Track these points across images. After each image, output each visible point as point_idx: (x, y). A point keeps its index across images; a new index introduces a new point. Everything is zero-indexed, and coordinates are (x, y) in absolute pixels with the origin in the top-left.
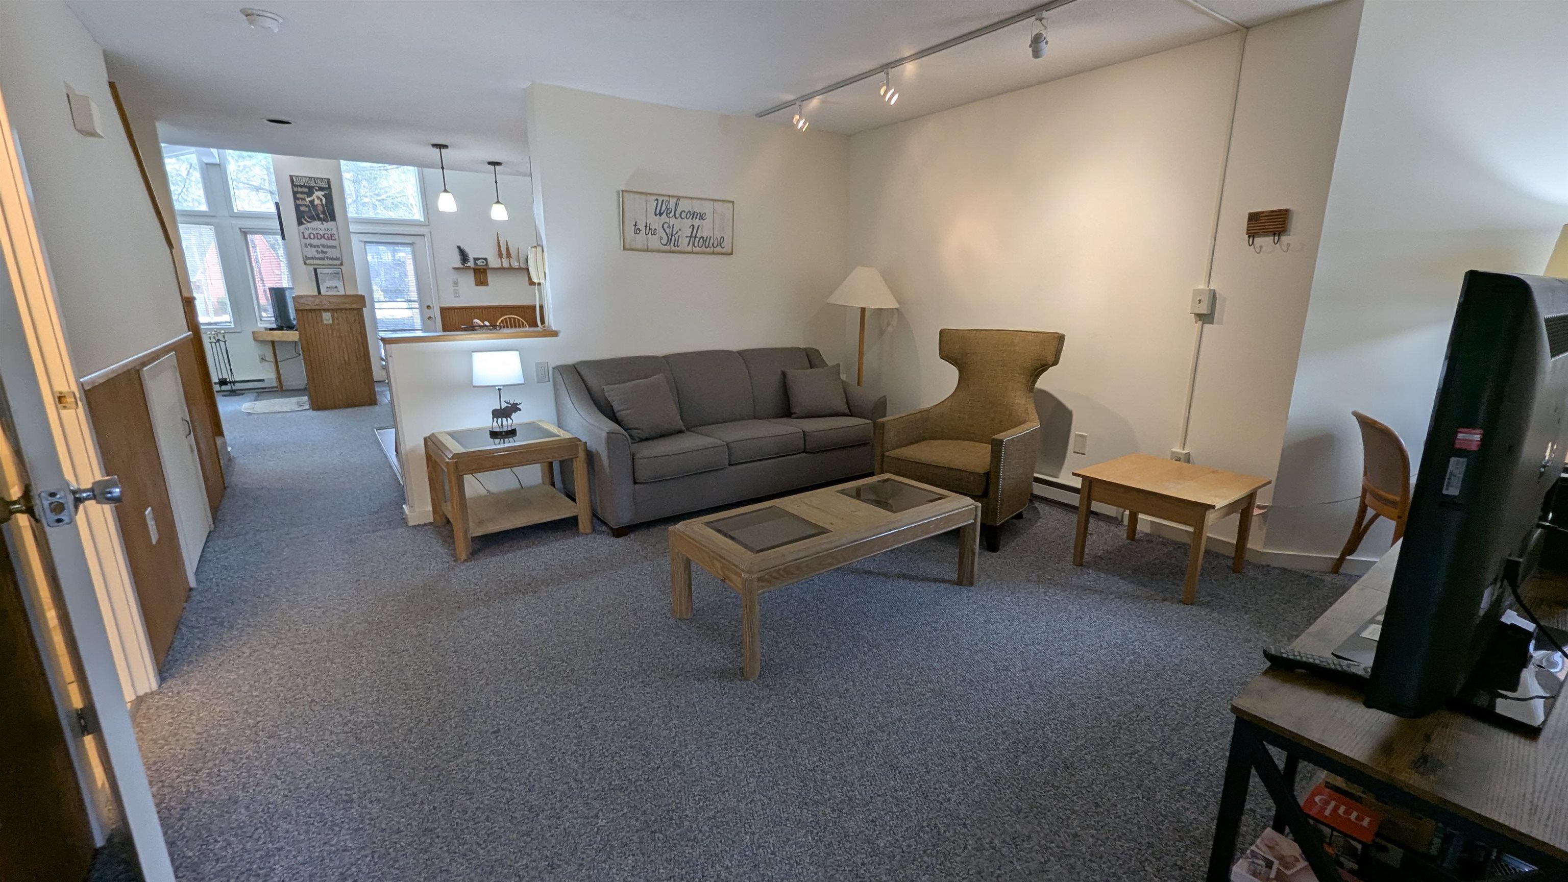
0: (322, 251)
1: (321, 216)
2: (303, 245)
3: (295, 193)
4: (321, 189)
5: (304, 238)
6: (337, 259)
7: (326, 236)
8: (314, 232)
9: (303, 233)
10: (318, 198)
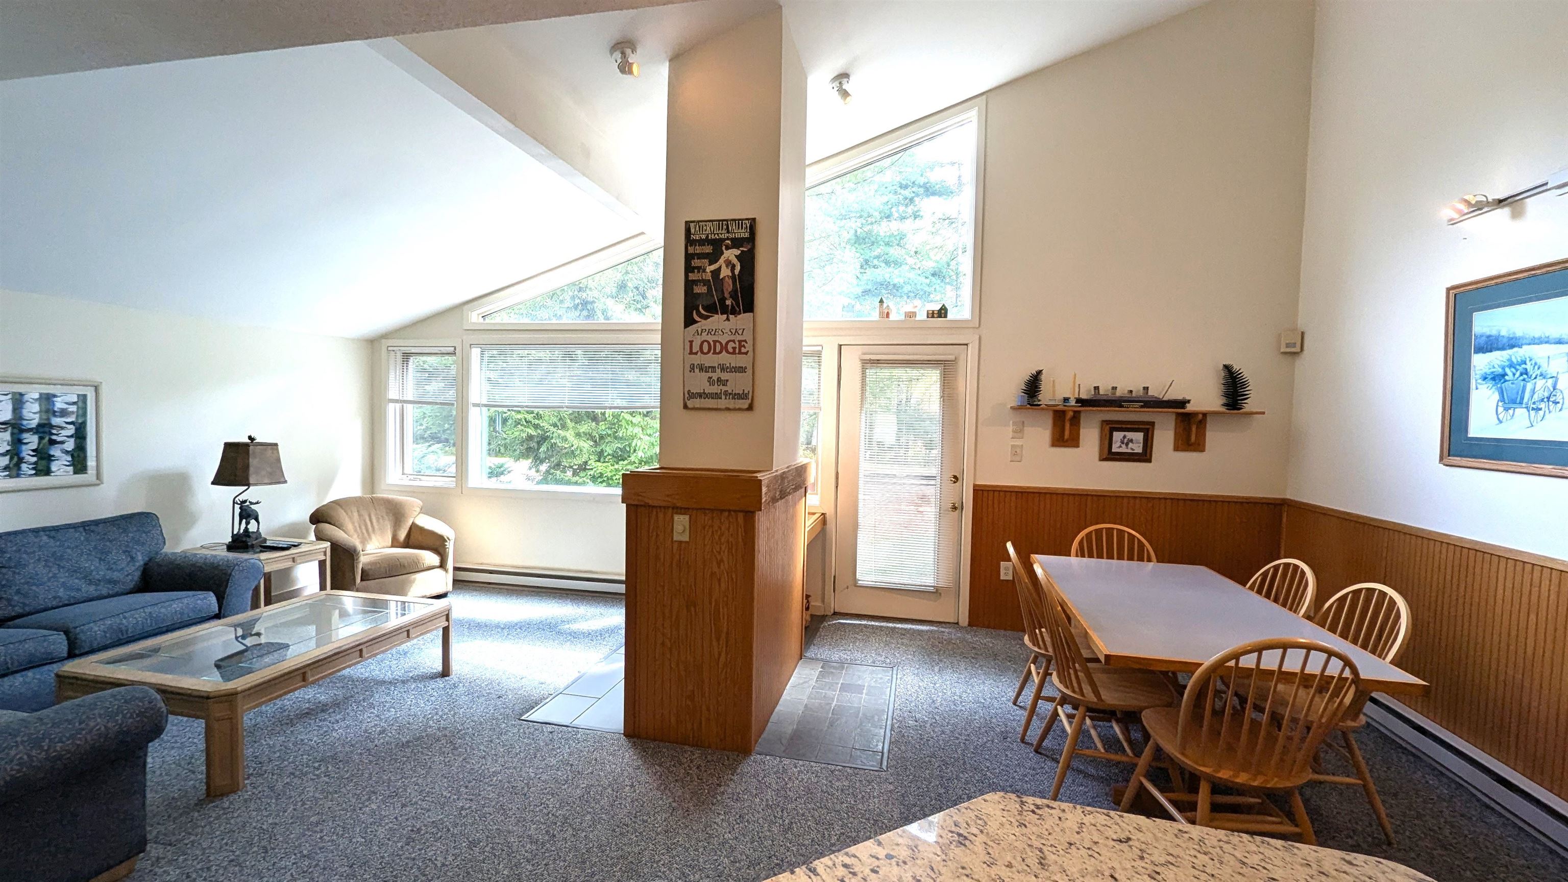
0: (719, 380)
1: (728, 302)
2: (688, 368)
3: (689, 257)
4: (736, 243)
5: (691, 353)
6: (742, 396)
7: (731, 345)
8: (710, 339)
9: (691, 342)
10: (728, 263)
